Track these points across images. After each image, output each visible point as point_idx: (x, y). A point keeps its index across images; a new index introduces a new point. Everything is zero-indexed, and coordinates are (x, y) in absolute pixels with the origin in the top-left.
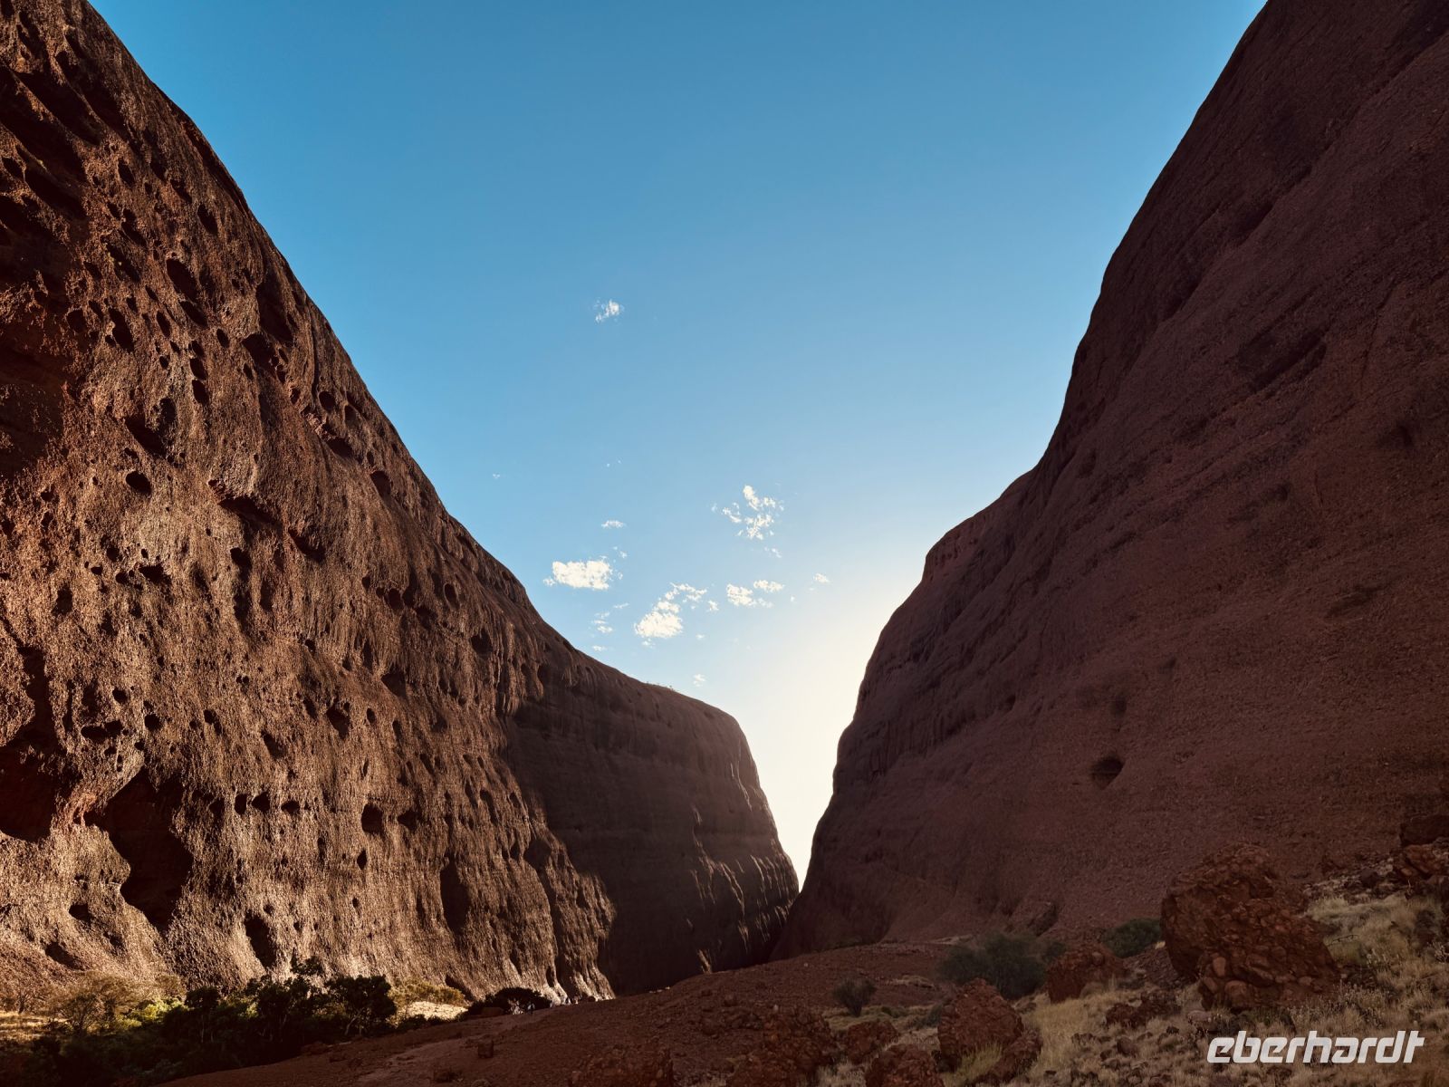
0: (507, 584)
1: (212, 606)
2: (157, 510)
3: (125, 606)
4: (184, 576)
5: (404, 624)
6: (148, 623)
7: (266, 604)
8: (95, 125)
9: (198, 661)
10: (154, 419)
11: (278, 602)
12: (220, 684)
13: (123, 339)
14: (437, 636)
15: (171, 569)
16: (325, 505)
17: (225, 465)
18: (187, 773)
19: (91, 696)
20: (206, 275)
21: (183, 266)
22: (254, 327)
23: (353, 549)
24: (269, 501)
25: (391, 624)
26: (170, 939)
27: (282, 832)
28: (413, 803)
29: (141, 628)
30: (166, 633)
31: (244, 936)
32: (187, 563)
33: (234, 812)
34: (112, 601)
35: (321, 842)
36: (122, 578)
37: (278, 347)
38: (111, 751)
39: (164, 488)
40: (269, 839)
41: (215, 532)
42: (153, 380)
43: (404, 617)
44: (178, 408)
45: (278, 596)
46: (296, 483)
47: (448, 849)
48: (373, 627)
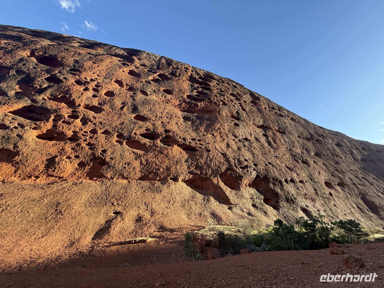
0: (339, 134)
1: (262, 144)
2: (242, 128)
3: (242, 145)
4: (253, 139)
5: (313, 143)
6: (248, 147)
7: (275, 142)
8: (210, 80)
9: (262, 153)
10: (236, 115)
11: (278, 142)
12: (270, 157)
13: (224, 104)
14: (324, 145)
15: (249, 138)
16: (280, 123)
17: (254, 120)
18: (268, 174)
19: (239, 160)
20: (238, 94)
21: (233, 93)
22: (251, 99)
23: (292, 131)
24: (267, 125)
25: (310, 144)
26: (281, 213)
27: (301, 187)
28: (340, 181)
29: (246, 149)
30: (253, 149)
31: (303, 213)
32: (253, 137)
33: (285, 183)
34: (239, 145)
35: (314, 190)
36: (239, 141)
37: (257, 101)
38: (248, 171)
39: (242, 124)
40: (299, 189)
41: (257, 131)
42: (233, 109)
43: (313, 142)
44: (240, 112)
45: (277, 140)
46: (271, 120)
47: (359, 192)
48: (305, 145)
